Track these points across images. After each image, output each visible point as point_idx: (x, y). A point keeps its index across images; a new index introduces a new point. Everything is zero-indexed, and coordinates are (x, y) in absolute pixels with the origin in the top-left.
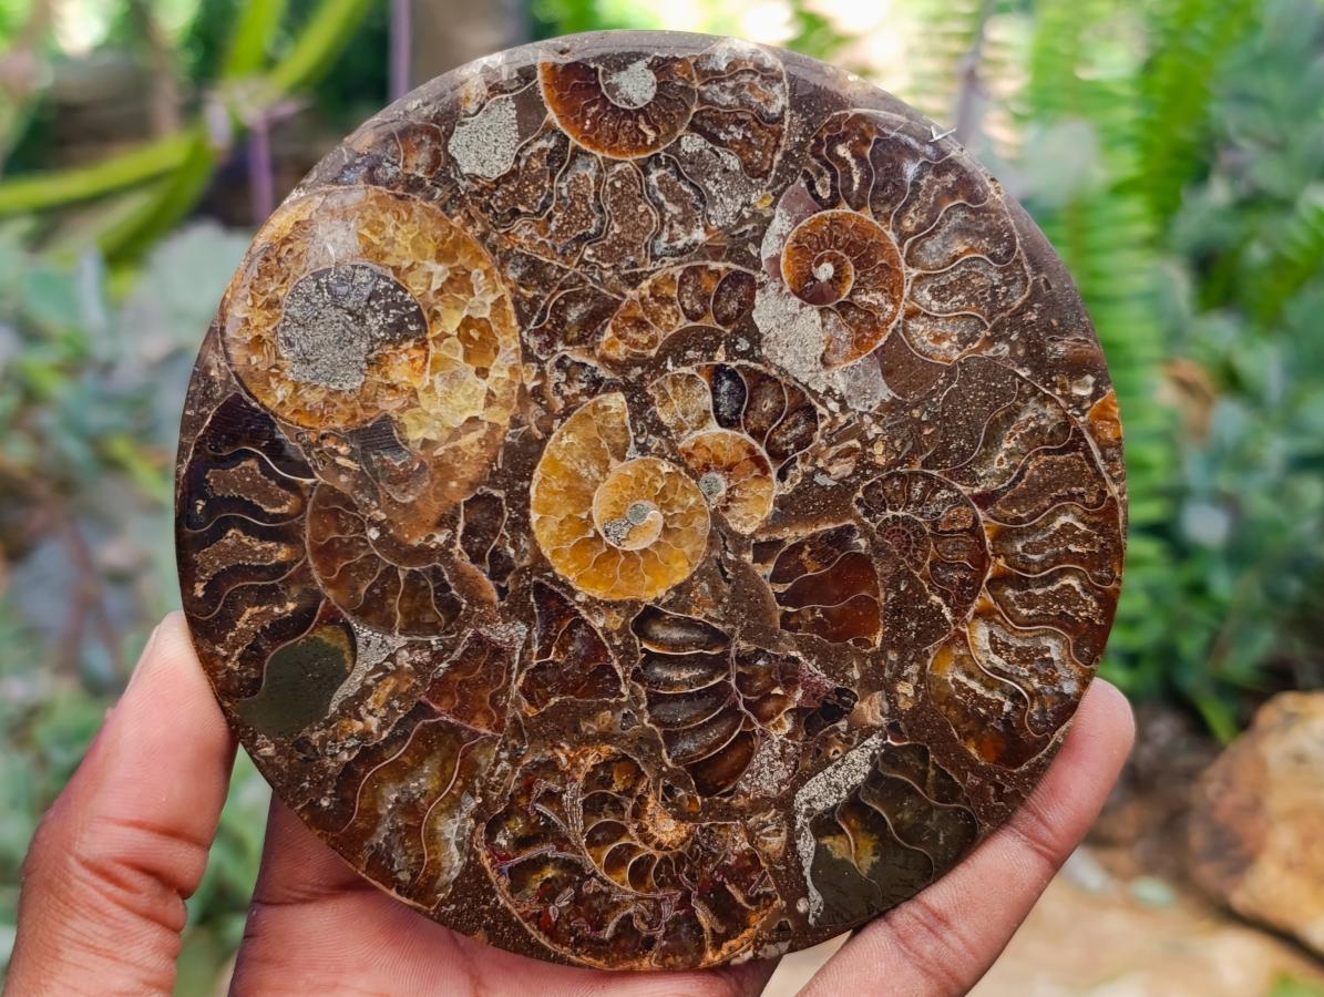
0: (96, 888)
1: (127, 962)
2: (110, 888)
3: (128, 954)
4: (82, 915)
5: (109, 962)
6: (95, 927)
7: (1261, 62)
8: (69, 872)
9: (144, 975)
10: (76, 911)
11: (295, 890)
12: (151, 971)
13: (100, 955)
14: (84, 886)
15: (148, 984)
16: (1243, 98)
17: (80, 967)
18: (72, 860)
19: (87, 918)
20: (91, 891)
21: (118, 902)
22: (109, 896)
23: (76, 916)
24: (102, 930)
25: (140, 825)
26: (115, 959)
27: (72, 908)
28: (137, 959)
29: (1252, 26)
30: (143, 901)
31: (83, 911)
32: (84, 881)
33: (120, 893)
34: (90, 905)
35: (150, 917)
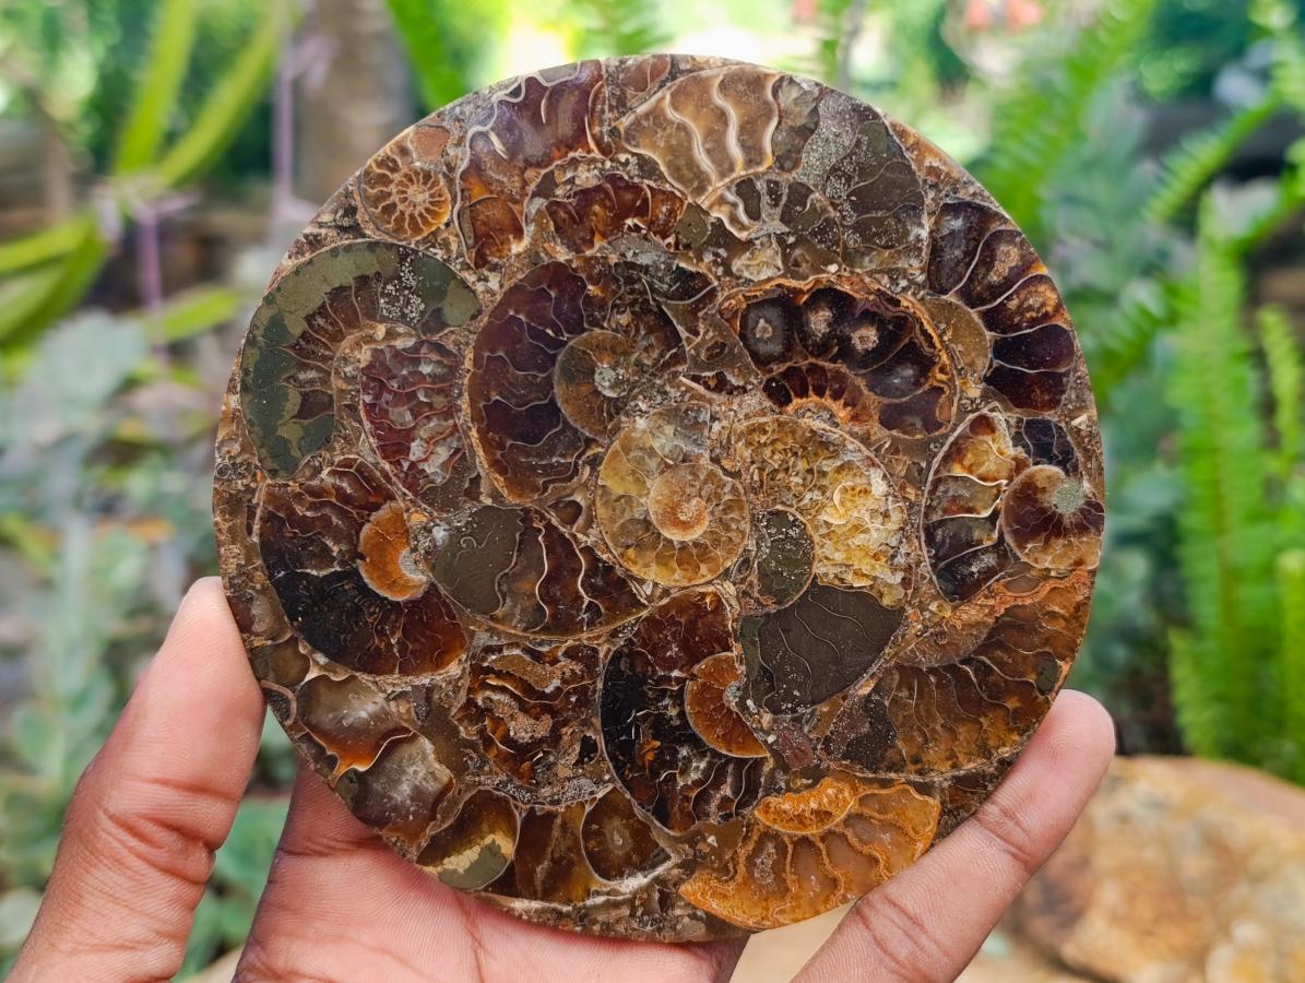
0: (120, 841)
1: (141, 912)
2: (133, 842)
3: (144, 905)
4: (105, 865)
5: (125, 912)
6: (116, 877)
7: (1088, 167)
8: (98, 824)
9: (157, 926)
10: (101, 861)
11: (313, 843)
12: (164, 922)
13: (118, 904)
14: (110, 839)
15: (160, 934)
16: (1071, 200)
17: (99, 913)
18: (101, 813)
19: (110, 868)
20: (117, 845)
21: (139, 856)
22: (131, 849)
23: (101, 865)
24: (121, 880)
25: (165, 782)
26: (131, 909)
27: (96, 858)
28: (152, 910)
29: (1079, 137)
30: (162, 857)
31: (105, 861)
32: (109, 833)
33: (142, 847)
34: (112, 857)
35: (170, 871)
